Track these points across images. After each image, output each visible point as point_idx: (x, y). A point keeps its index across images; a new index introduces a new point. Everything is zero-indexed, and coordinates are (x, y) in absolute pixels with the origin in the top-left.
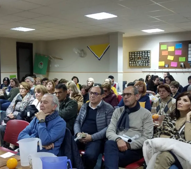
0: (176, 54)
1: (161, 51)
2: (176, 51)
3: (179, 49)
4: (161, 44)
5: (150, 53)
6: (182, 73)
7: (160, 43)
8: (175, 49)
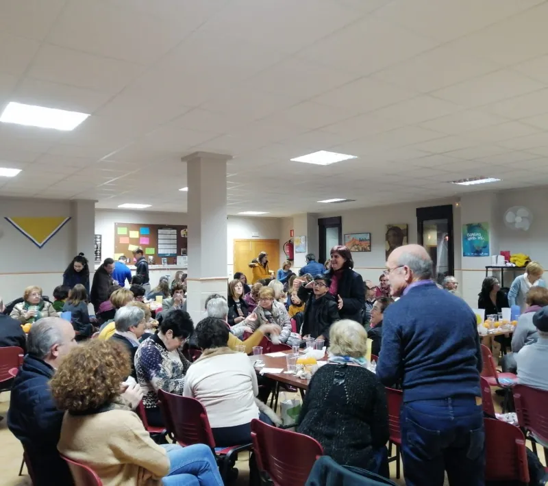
0: (141, 243)
1: (117, 237)
2: (141, 238)
3: (146, 236)
4: (117, 226)
5: (100, 238)
6: (158, 271)
7: (115, 223)
8: (140, 235)
